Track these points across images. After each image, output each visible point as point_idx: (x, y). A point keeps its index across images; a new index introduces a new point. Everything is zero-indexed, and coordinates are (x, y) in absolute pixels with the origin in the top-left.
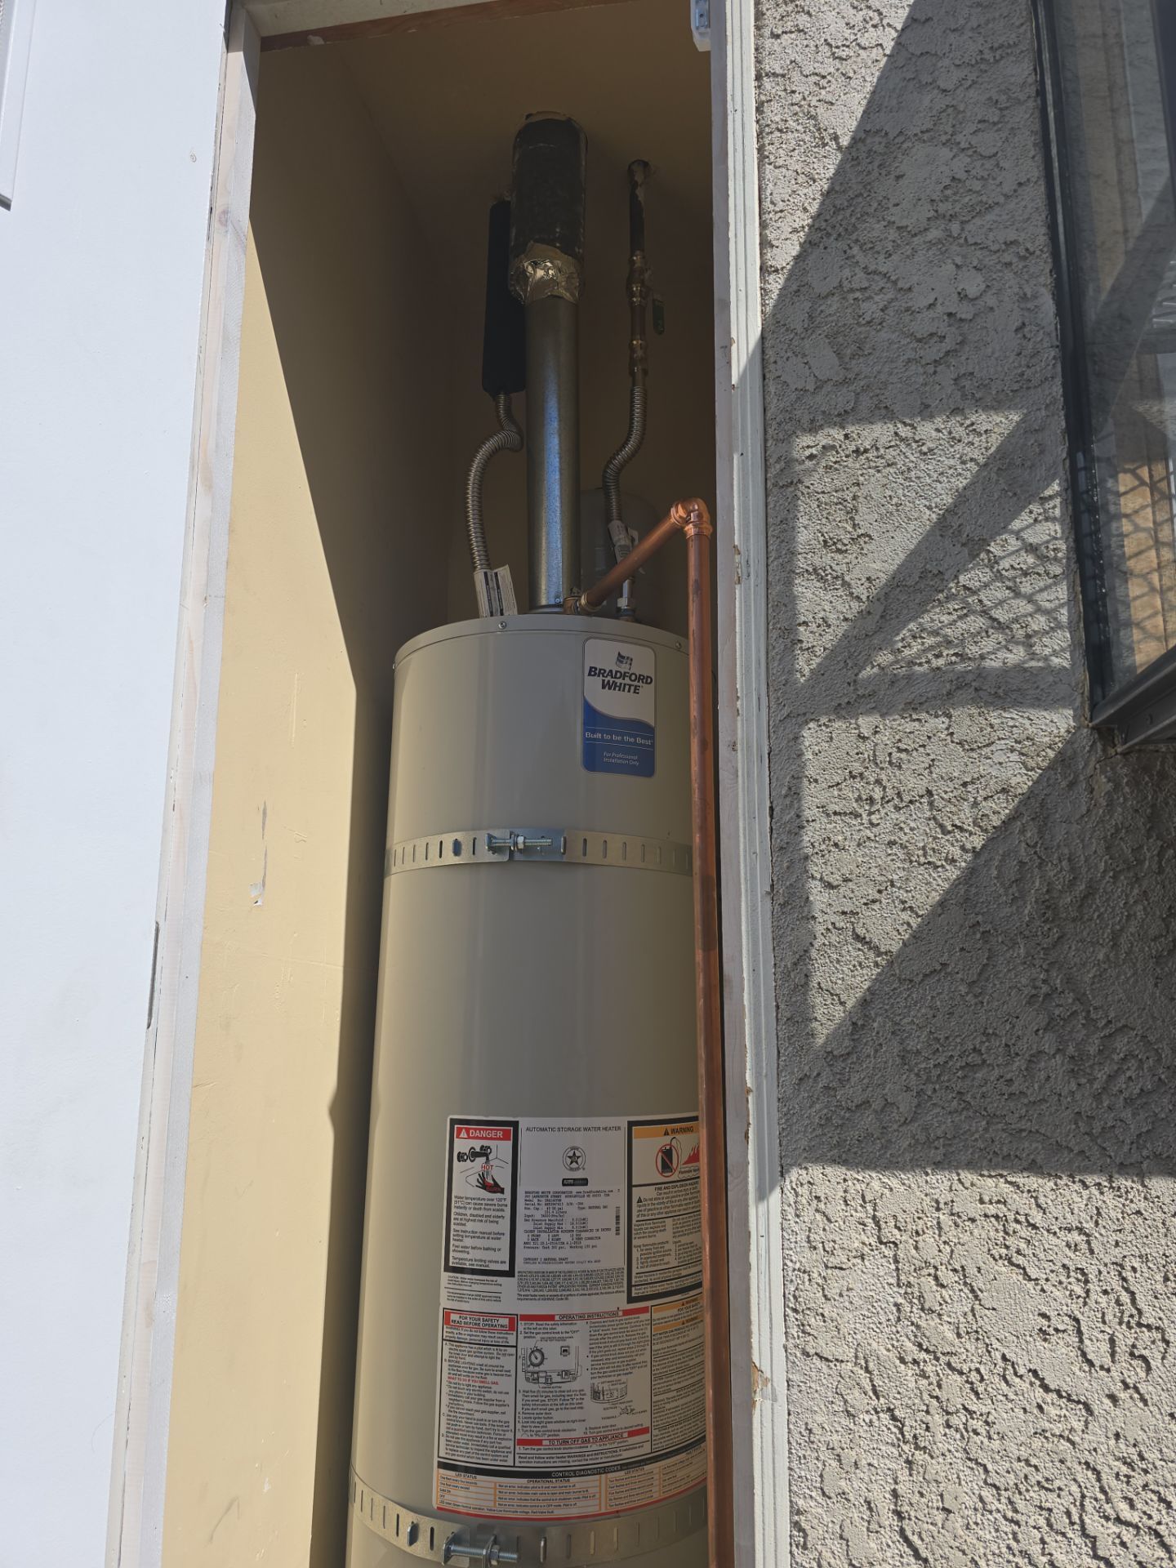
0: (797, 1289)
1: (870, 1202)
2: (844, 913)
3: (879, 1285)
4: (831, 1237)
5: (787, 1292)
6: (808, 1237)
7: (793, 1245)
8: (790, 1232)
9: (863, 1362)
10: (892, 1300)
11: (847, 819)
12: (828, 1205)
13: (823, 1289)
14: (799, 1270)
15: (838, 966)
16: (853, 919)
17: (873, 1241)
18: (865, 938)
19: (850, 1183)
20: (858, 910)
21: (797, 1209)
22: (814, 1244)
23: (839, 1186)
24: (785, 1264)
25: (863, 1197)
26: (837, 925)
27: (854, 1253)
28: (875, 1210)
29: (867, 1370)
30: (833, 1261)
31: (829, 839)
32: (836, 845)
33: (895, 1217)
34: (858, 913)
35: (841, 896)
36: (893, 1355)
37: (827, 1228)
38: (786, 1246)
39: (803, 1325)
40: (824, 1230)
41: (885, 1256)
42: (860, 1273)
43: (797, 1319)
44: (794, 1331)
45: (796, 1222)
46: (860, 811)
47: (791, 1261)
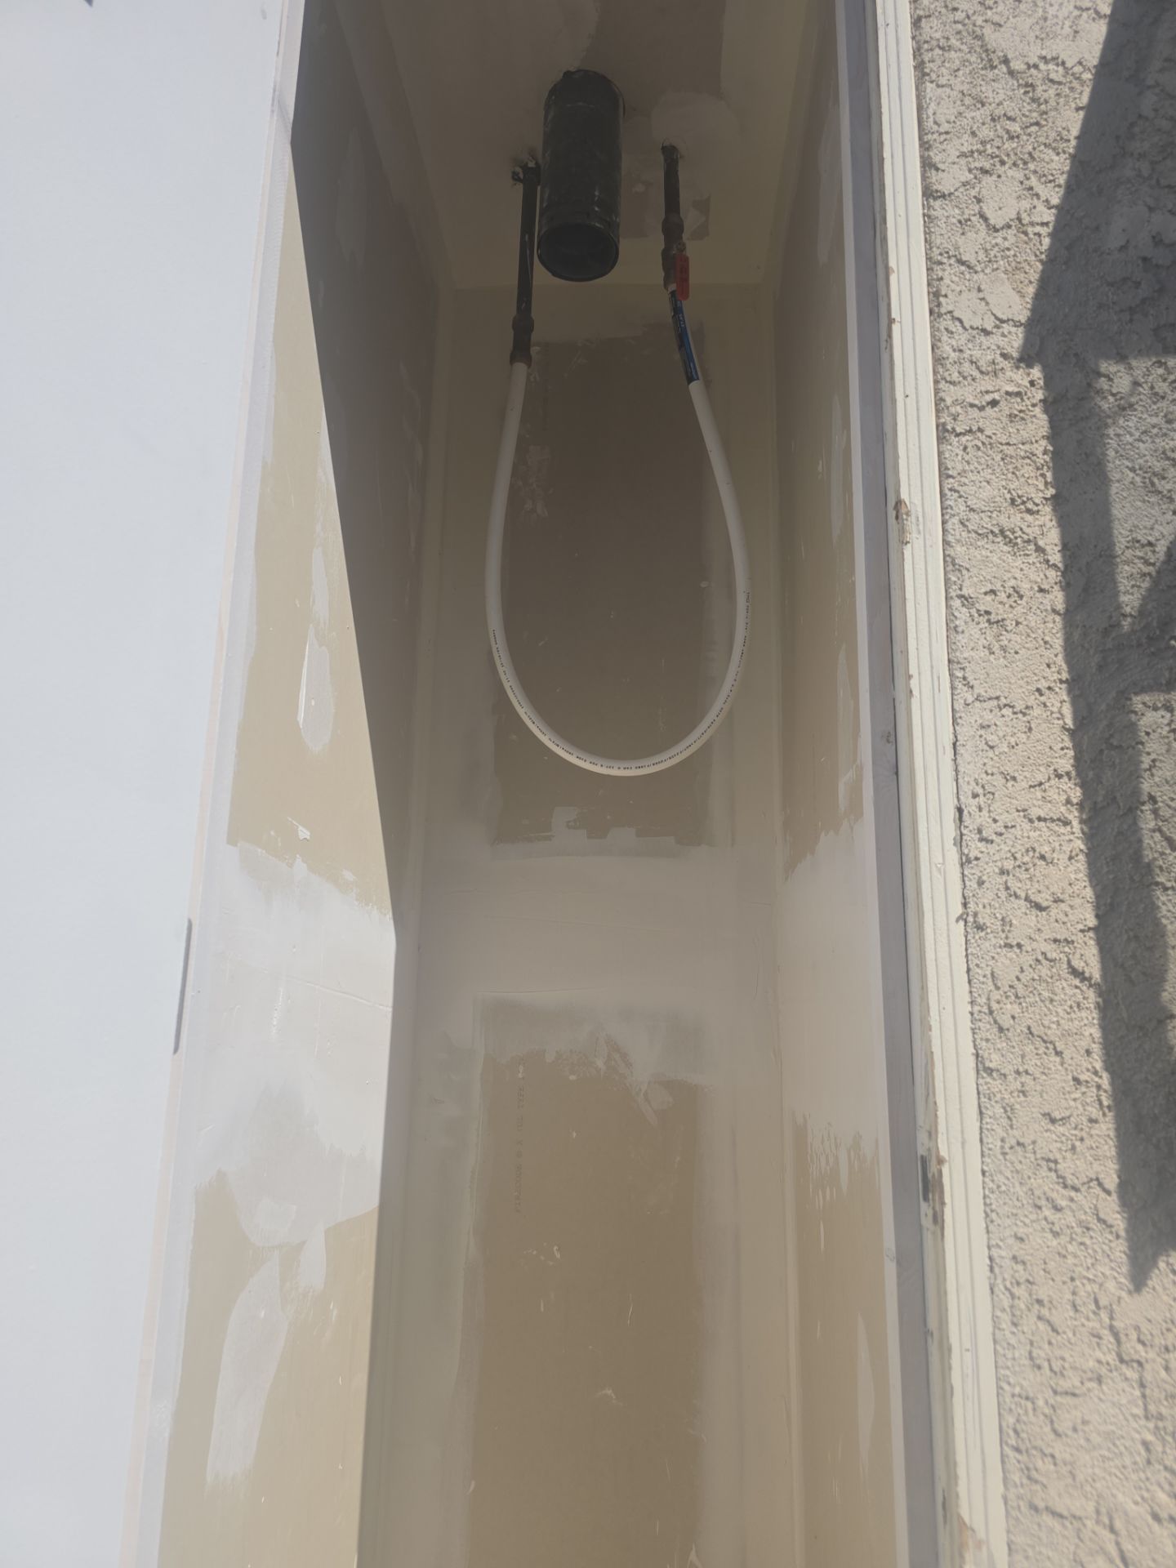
0: (1018, 1421)
1: (1105, 1307)
2: (1055, 941)
3: (1121, 1417)
4: (1058, 1353)
5: (1004, 1424)
6: (1030, 1353)
7: (1009, 1364)
8: (1006, 1346)
9: (1106, 1521)
10: (1137, 1436)
11: (1053, 826)
12: (1054, 1311)
13: (1052, 1422)
14: (1020, 1396)
15: (1051, 1007)
16: (1066, 949)
17: (1111, 1358)
18: (1083, 973)
19: (1078, 1283)
20: (1074, 938)
21: (1013, 1315)
22: (1038, 1362)
23: (1065, 1287)
24: (999, 1388)
25: (1096, 1302)
26: (1049, 955)
27: (1090, 1375)
28: (1112, 1318)
29: (1112, 1530)
30: (1065, 1384)
31: (1034, 850)
32: (1043, 857)
33: (1137, 1328)
34: (1073, 942)
35: (1052, 920)
36: (1143, 1511)
37: (1053, 1341)
38: (1000, 1363)
39: (1028, 1469)
40: (1050, 1343)
41: (1127, 1379)
42: (1096, 1400)
43: (1019, 1462)
44: (1016, 1477)
45: (1013, 1333)
46: (1070, 817)
47: (1009, 1384)
